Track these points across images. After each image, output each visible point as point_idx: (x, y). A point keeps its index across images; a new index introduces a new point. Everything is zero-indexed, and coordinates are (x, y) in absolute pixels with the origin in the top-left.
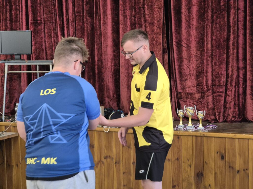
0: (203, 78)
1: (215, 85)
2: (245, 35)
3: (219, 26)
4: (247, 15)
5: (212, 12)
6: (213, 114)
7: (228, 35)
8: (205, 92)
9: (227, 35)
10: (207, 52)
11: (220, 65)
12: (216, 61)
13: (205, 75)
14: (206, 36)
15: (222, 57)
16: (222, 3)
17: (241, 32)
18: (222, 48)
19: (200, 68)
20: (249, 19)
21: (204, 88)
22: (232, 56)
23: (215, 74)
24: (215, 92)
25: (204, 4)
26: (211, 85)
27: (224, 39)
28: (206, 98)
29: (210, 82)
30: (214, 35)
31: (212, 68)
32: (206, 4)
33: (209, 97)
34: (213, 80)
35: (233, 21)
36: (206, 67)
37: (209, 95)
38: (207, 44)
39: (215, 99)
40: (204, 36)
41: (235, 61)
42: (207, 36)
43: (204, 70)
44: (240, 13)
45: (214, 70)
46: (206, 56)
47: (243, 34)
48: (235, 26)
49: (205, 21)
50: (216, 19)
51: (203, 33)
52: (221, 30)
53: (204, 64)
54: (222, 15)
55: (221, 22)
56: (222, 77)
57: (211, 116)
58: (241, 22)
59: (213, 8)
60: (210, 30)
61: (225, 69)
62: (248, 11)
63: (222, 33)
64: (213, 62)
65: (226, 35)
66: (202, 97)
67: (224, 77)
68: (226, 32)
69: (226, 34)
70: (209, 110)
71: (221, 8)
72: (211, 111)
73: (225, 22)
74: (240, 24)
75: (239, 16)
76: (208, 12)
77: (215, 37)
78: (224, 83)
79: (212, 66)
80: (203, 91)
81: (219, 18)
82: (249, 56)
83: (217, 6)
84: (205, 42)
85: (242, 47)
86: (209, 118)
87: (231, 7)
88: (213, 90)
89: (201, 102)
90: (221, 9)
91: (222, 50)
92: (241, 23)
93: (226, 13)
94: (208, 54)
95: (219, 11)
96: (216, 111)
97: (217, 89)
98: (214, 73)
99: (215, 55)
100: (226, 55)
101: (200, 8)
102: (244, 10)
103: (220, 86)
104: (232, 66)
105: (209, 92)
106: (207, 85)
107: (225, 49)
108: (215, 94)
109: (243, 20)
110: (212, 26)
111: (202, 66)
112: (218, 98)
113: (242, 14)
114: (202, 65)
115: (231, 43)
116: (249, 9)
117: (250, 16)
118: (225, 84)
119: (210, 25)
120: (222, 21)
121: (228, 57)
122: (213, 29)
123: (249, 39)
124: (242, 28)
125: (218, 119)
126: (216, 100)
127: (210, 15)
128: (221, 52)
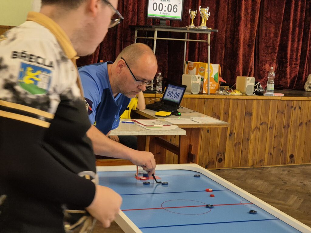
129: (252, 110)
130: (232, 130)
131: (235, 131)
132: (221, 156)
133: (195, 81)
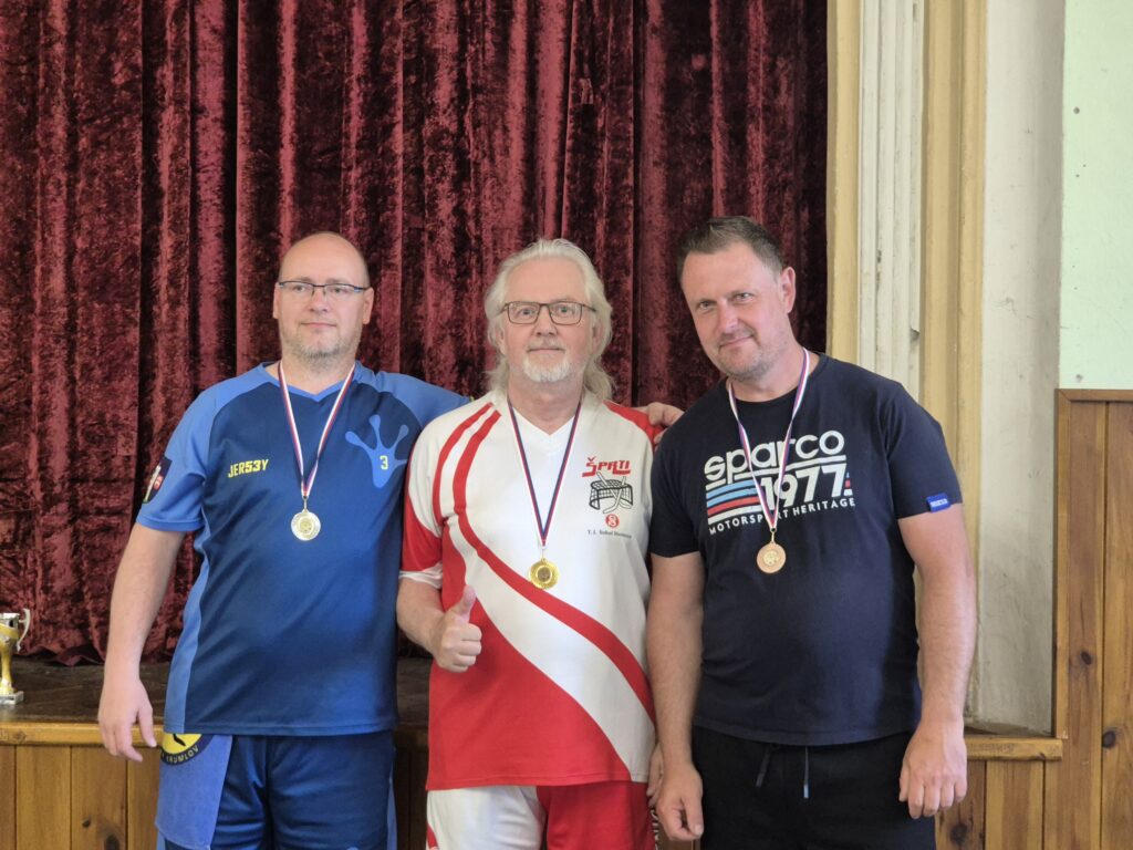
0: (26, 444)
1: (84, 480)
2: (228, 236)
3: (103, 185)
4: (239, 141)
5: (72, 115)
6: (76, 621)
7: (148, 232)
8: (36, 511)
9: (144, 231)
10: (43, 314)
11: (108, 378)
12: (89, 358)
13: (37, 424)
14: (43, 233)
15: (117, 339)
16: (120, 75)
17: (211, 221)
18: (117, 295)
19: (12, 392)
20: (248, 161)
21: (32, 493)
22: (170, 336)
23: (83, 422)
24: (87, 513)
25: (29, 74)
26: (63, 477)
27: (130, 253)
28: (38, 540)
29: (59, 462)
30: (79, 228)
31: (72, 392)
32: (38, 77)
33: (54, 536)
34: (73, 454)
35: (170, 166)
36: (40, 387)
37: (53, 528)
38: (47, 272)
39: (83, 549)
40: (29, 232)
41: (182, 359)
42: (46, 235)
43: (29, 403)
44: (204, 129)
45: (82, 404)
46: (42, 330)
47: (221, 230)
48: (180, 193)
49: (35, 158)
50: (89, 152)
51: (24, 219)
52: (114, 205)
53: (31, 371)
54: (119, 135)
55: (114, 170)
56: (121, 440)
57: (63, 634)
58: (210, 174)
59: (78, 97)
60: (60, 202)
61: (136, 400)
62: (241, 123)
63: (121, 223)
64: (73, 362)
65: (137, 234)
66: (21, 537)
67: (128, 436)
68: (140, 217)
69: (139, 226)
70: (56, 603)
71: (113, 98)
72: (62, 608)
73: (134, 168)
74: (206, 182)
75: (200, 143)
76: (52, 116)
77: (83, 240)
78: (127, 467)
79: (72, 380)
80: (25, 506)
81: (104, 147)
82: (248, 337)
83: (95, 87)
84: (35, 261)
85: (214, 295)
86: (56, 640)
87: (163, 99)
88: (77, 501)
89: (13, 560)
90: (113, 106)
91: (118, 306)
92: (210, 178)
93: (140, 125)
94: (52, 324)
95: (107, 113)
96: (89, 607)
97: (93, 497)
98: (79, 419)
99: (84, 327)
100: (141, 333)
101: (11, 91)
102: (225, 115)
103: (107, 481)
104: (169, 383)
105: (57, 514)
106: (42, 479)
107: (136, 299)
108: (86, 522)
109: (220, 163)
110: (71, 184)
111: (21, 381)
112: (97, 540)
113: (216, 138)
114: (19, 378)
115: (163, 271)
116: (245, 115)
117: (253, 147)
118: (132, 473)
119: (59, 181)
120: (120, 161)
121: (148, 342)
122: (78, 198)
123: (244, 255)
124: (215, 204)
125: (97, 645)
126: (91, 552)
127: (60, 132)
128: (113, 314)
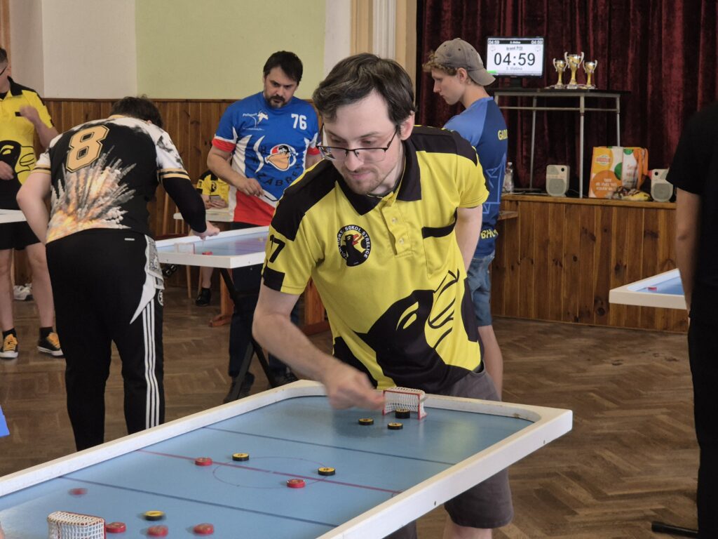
129: (657, 227)
130: (620, 261)
131: (626, 262)
132: (602, 303)
133: (555, 176)
